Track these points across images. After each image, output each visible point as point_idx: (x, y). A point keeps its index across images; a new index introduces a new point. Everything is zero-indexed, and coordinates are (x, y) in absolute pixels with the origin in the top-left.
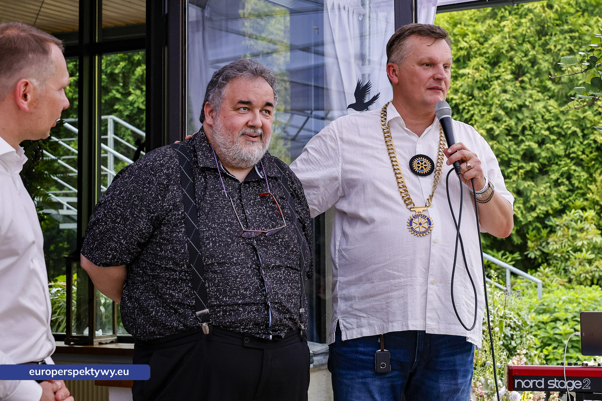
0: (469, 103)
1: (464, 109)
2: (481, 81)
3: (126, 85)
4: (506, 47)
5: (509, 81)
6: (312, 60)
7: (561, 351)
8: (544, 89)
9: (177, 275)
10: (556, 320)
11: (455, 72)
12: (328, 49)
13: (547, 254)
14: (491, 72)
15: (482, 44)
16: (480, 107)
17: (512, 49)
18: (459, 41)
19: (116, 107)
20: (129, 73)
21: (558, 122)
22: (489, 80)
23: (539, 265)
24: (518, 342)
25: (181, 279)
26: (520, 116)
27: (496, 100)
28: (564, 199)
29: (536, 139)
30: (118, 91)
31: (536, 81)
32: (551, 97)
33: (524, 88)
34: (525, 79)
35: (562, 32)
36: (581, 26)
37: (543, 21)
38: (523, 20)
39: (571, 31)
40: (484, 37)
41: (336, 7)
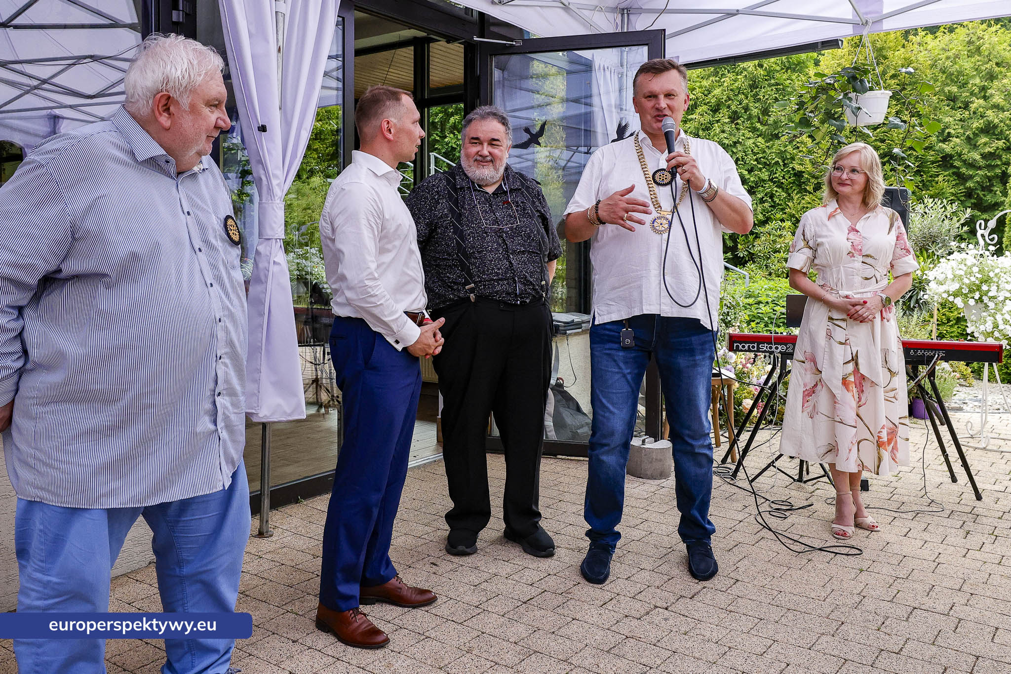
3: (443, 131)
4: (725, 97)
5: (727, 123)
6: (582, 109)
7: (762, 326)
8: (754, 130)
9: (450, 262)
10: (759, 303)
12: (595, 100)
13: (753, 254)
14: (713, 117)
15: (706, 95)
17: (730, 99)
19: (436, 146)
21: (764, 155)
23: (746, 262)
24: (733, 317)
25: (453, 265)
26: (735, 150)
28: (767, 213)
29: (746, 167)
30: (437, 134)
31: (747, 124)
32: (759, 136)
33: (738, 129)
34: (739, 121)
35: (770, 85)
36: (785, 80)
37: (754, 77)
38: (739, 77)
39: (777, 84)
40: (708, 90)
41: (602, 68)
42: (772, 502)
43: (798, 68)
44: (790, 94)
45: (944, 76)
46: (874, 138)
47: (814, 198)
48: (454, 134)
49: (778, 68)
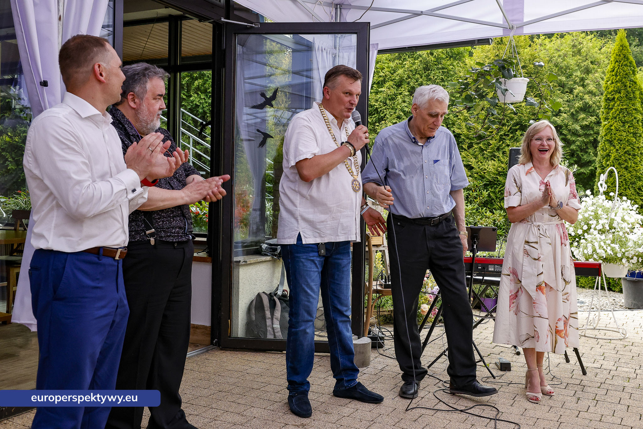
0: (384, 108)
1: (381, 111)
2: (391, 95)
3: (188, 91)
4: (406, 76)
5: (407, 96)
11: (376, 90)
12: (315, 73)
14: (397, 90)
15: (392, 74)
16: (390, 110)
17: (409, 78)
18: (380, 72)
19: (183, 103)
20: (190, 84)
22: (396, 95)
27: (399, 107)
30: (184, 94)
35: (438, 69)
36: (448, 65)
37: (427, 62)
38: (416, 61)
39: (443, 68)
40: (393, 70)
41: (320, 49)
42: (445, 382)
43: (458, 57)
44: (452, 76)
45: (557, 69)
46: (509, 111)
47: (468, 154)
48: (198, 94)
49: (444, 56)
